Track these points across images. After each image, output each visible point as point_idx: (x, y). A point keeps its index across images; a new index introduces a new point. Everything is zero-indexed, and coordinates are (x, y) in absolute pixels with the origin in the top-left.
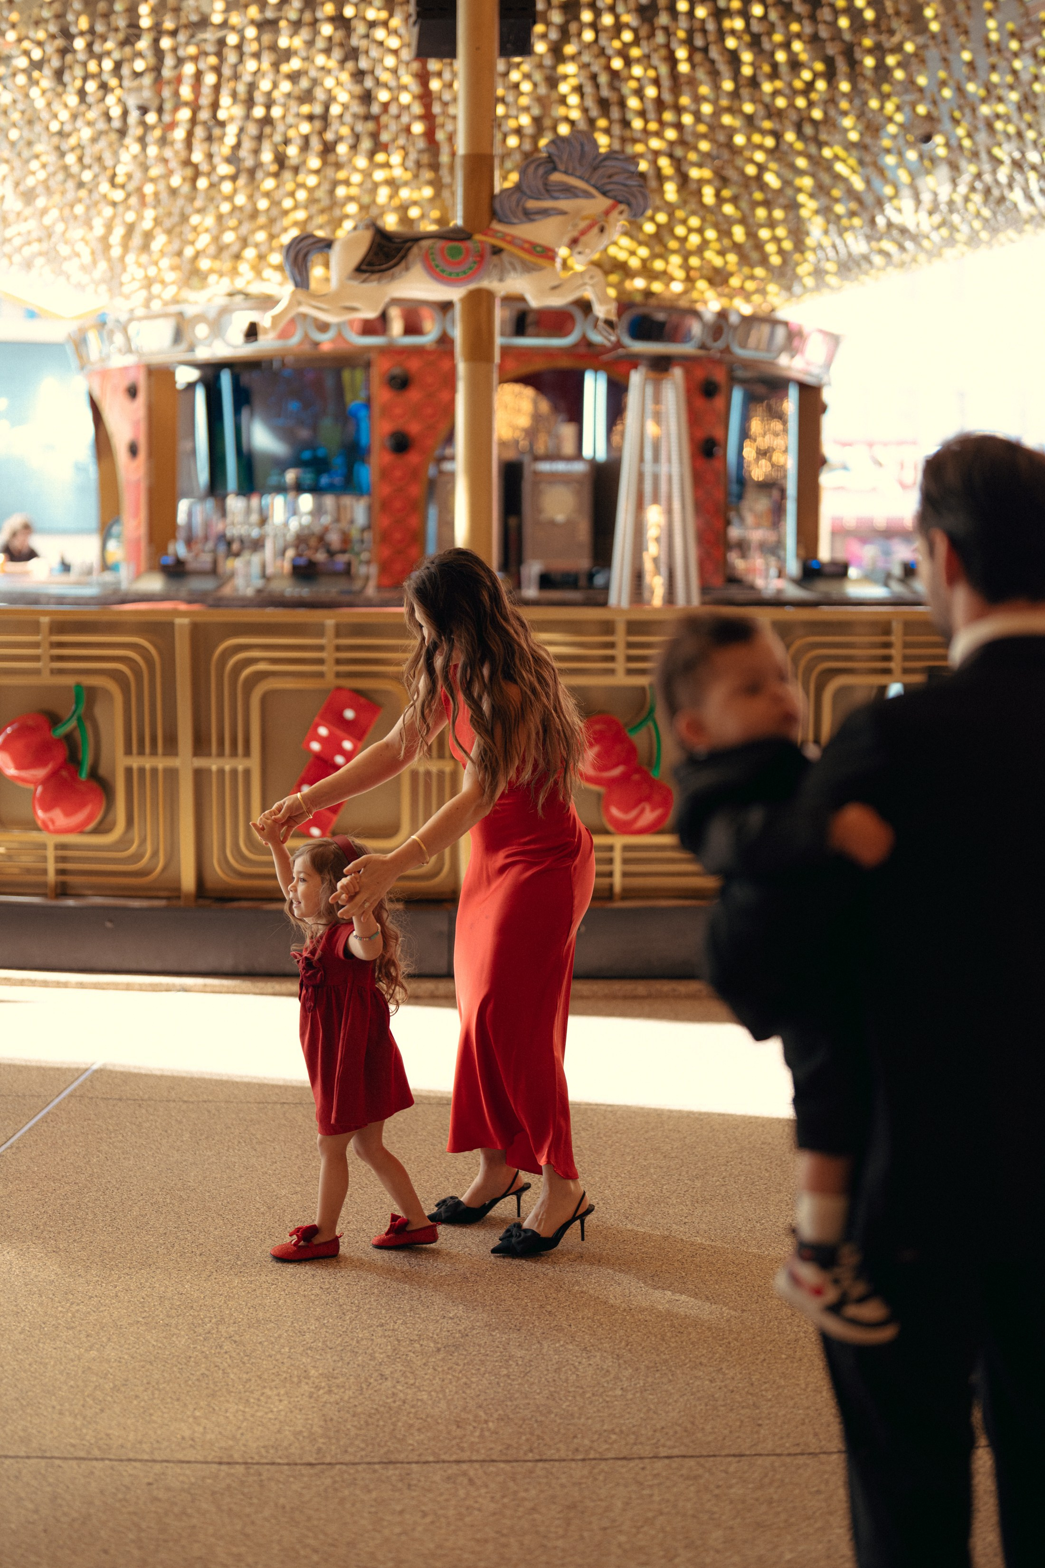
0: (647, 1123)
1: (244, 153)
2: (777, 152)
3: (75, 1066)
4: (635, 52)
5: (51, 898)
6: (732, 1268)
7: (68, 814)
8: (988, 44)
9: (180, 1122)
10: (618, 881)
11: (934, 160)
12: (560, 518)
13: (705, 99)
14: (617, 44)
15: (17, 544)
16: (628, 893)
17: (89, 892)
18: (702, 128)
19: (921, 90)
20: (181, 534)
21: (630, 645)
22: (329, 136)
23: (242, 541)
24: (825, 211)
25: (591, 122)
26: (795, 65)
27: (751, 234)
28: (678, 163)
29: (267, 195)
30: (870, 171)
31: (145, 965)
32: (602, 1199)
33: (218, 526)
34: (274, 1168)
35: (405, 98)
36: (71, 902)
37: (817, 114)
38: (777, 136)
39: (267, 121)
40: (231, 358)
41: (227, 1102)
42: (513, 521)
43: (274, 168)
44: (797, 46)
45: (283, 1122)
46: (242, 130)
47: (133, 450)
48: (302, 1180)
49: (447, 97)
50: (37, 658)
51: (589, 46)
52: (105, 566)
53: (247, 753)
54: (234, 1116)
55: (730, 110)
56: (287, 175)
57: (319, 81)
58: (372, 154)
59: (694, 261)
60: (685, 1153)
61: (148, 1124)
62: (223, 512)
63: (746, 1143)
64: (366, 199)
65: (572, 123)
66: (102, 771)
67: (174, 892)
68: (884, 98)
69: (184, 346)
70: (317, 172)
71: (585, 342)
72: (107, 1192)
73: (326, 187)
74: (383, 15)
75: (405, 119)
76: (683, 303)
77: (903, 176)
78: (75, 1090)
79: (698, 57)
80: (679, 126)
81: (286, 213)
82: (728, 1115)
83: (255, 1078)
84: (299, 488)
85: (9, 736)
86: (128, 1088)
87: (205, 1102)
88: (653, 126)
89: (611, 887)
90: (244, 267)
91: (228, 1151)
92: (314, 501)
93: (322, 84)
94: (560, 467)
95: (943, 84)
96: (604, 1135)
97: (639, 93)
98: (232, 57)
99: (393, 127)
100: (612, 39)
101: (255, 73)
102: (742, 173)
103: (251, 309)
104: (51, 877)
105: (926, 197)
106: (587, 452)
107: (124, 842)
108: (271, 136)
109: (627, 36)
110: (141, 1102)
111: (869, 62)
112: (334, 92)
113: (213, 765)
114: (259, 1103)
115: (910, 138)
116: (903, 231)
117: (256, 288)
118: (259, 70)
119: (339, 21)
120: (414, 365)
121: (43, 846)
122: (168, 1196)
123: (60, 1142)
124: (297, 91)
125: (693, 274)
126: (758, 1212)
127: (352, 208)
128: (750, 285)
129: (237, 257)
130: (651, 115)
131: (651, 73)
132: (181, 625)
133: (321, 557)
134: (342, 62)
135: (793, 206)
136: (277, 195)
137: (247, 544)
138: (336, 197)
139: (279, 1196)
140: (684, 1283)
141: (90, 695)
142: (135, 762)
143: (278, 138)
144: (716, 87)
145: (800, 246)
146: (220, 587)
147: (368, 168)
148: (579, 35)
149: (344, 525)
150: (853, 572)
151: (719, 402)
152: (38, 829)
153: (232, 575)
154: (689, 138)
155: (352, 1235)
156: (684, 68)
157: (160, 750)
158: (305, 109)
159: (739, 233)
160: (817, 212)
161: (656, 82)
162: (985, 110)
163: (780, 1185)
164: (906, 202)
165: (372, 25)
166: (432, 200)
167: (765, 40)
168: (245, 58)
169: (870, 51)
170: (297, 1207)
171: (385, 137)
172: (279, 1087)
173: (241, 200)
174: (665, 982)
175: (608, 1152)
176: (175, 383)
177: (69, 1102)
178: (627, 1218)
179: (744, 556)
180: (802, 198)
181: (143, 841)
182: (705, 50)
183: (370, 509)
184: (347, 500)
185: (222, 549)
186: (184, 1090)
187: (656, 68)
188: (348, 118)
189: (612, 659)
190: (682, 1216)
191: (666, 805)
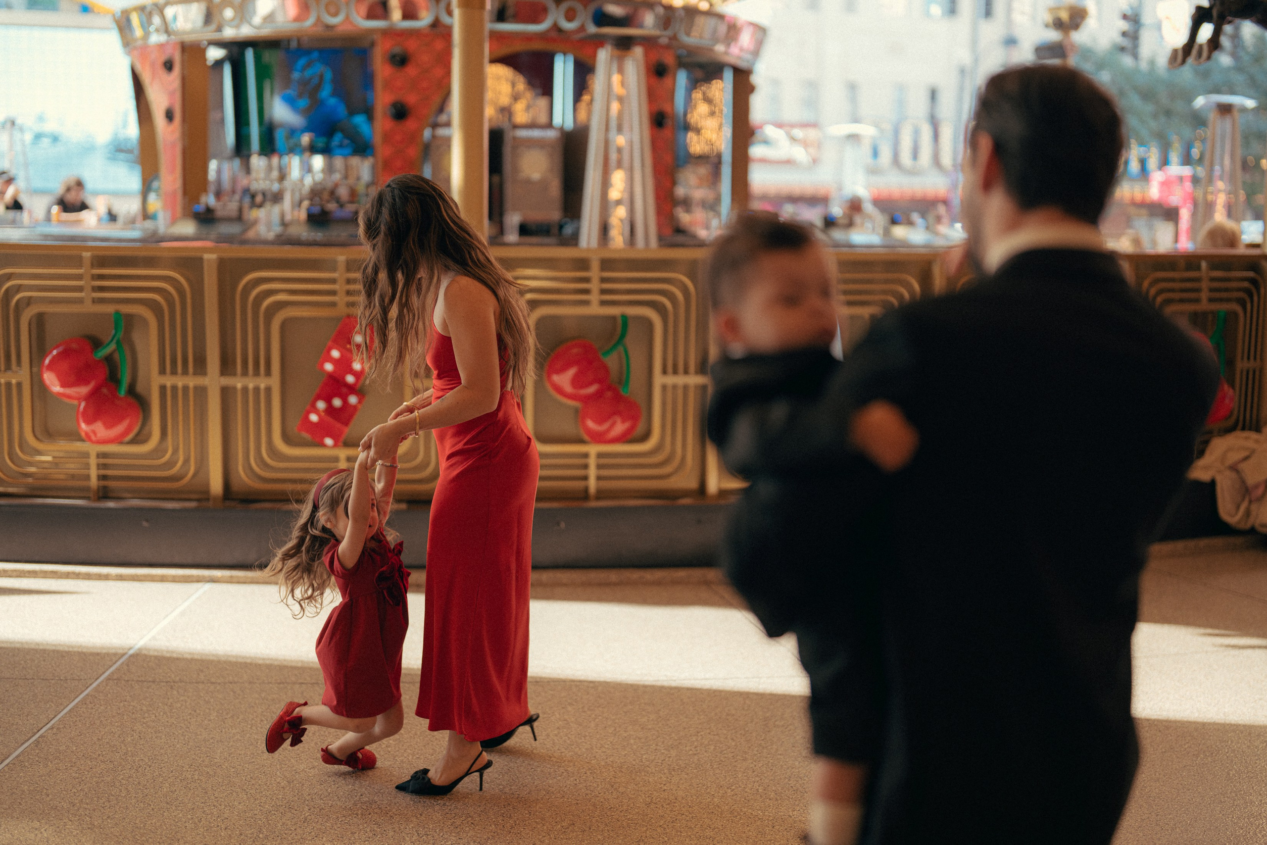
3: (113, 651)
5: (95, 501)
6: (708, 833)
7: (109, 426)
9: (208, 702)
10: (592, 484)
12: (536, 176)
15: (71, 197)
16: (601, 495)
17: (129, 495)
20: (212, 188)
21: (603, 280)
23: (264, 194)
31: (177, 560)
32: (589, 769)
33: (244, 182)
36: (111, 504)
40: (255, 37)
41: (250, 683)
42: (496, 179)
47: (169, 115)
50: (80, 289)
52: (146, 215)
53: (268, 373)
60: (660, 725)
61: (179, 705)
62: (247, 169)
63: (713, 714)
66: (140, 388)
67: (203, 495)
69: (213, 27)
71: (556, 28)
72: (140, 770)
78: (112, 673)
83: (276, 660)
84: (313, 149)
85: (54, 357)
86: (161, 671)
87: (231, 683)
89: (586, 490)
91: (251, 728)
92: (325, 161)
94: (536, 133)
96: (589, 709)
104: (94, 482)
106: (557, 120)
107: (158, 451)
110: (172, 684)
113: (238, 383)
114: (280, 683)
120: (412, 45)
121: (86, 455)
122: (197, 773)
123: (98, 722)
126: (728, 778)
132: (209, 260)
133: (332, 206)
137: (269, 197)
141: (128, 322)
142: (169, 381)
146: (245, 231)
149: (351, 181)
151: (667, 81)
152: (81, 440)
153: (255, 222)
157: (191, 370)
163: (745, 753)
175: (593, 725)
176: (205, 60)
177: (107, 685)
178: (612, 786)
179: (687, 211)
181: (176, 451)
183: (374, 168)
184: (355, 161)
185: (247, 200)
186: (211, 672)
189: (587, 291)
190: (661, 784)
191: (635, 418)
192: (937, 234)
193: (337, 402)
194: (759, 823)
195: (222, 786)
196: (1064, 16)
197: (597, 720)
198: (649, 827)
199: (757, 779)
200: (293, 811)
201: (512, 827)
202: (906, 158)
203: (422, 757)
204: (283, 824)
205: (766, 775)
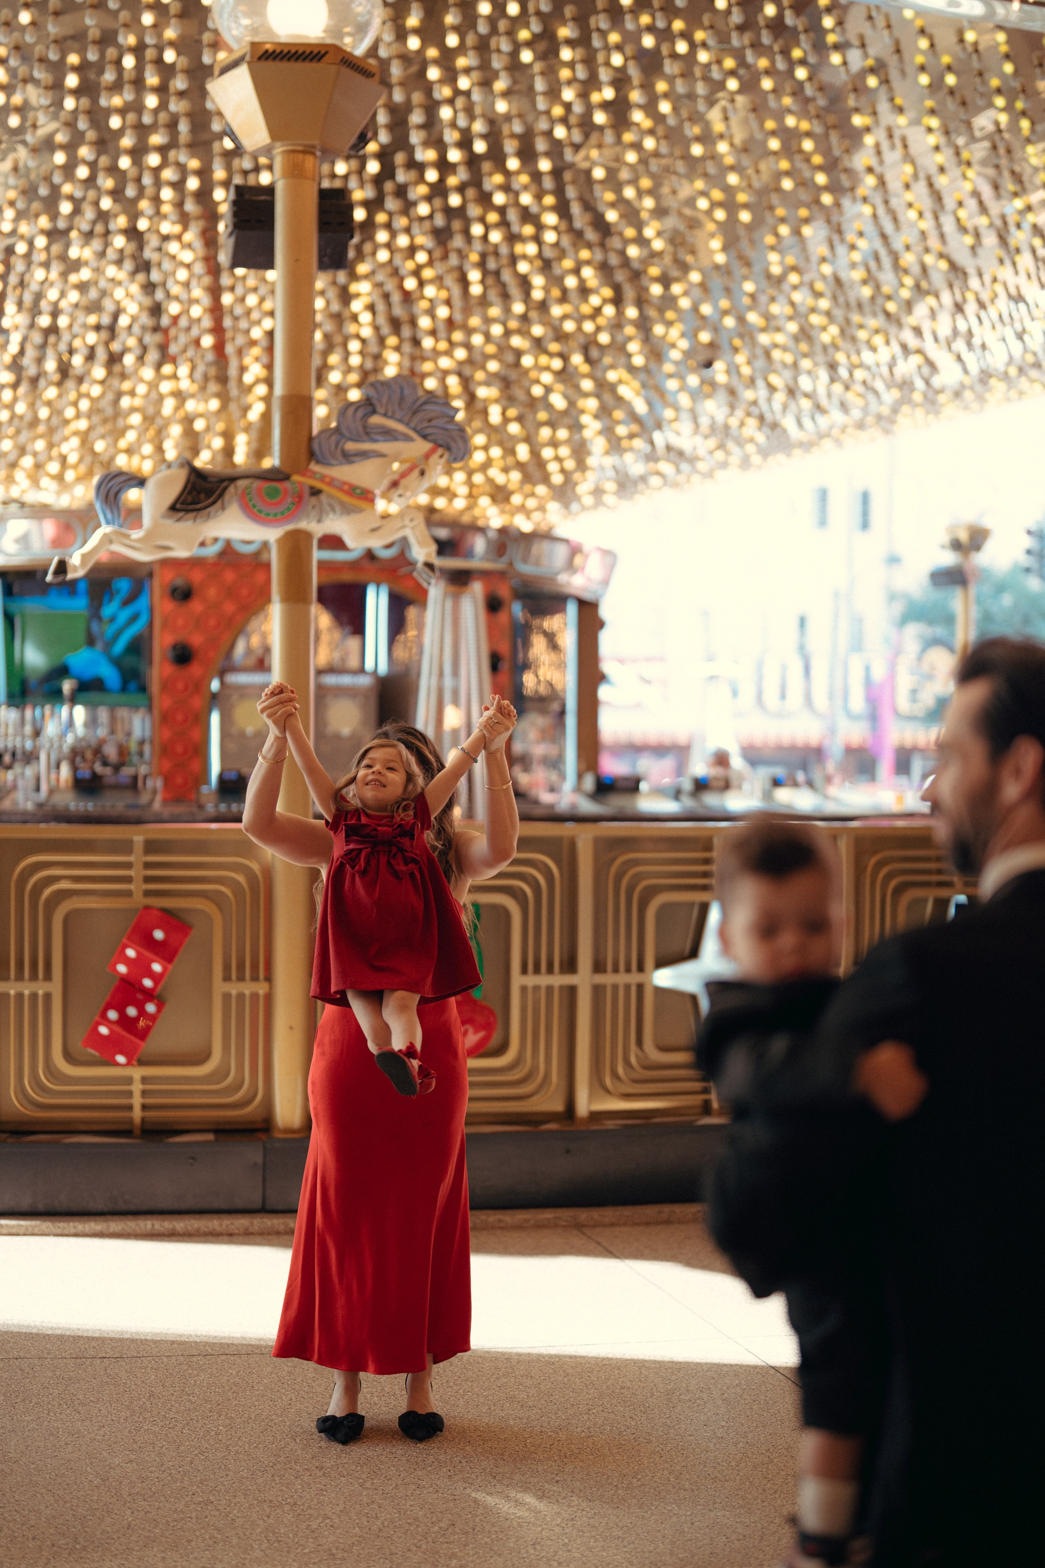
0: (497, 1368)
1: (27, 361)
2: (565, 375)
4: (428, 273)
8: (769, 276)
11: (713, 384)
12: (346, 731)
13: (494, 320)
14: (410, 265)
18: (491, 349)
19: (703, 318)
22: (115, 347)
23: (13, 754)
24: (608, 432)
25: (382, 341)
26: (584, 291)
27: (535, 454)
28: (467, 383)
29: (49, 404)
30: (653, 395)
34: (102, 1432)
35: (196, 311)
37: (604, 338)
38: (564, 357)
39: (53, 330)
40: (4, 567)
41: (40, 1358)
43: (56, 377)
44: (588, 272)
45: (105, 1379)
46: (25, 339)
48: (135, 1446)
49: (238, 310)
51: (383, 265)
53: (48, 977)
54: (50, 1374)
55: (519, 332)
56: (70, 384)
57: (108, 292)
58: (158, 366)
59: (478, 478)
60: (543, 1401)
63: (604, 1387)
64: (151, 410)
65: (363, 341)
68: (669, 324)
70: (102, 382)
71: (369, 555)
73: (110, 396)
74: (177, 229)
75: (195, 332)
76: (466, 519)
77: (684, 400)
79: (490, 281)
80: (468, 346)
81: (67, 422)
82: (580, 1357)
83: (69, 1329)
84: (75, 699)
87: (16, 1358)
88: (443, 345)
90: (20, 475)
91: (48, 1414)
92: (87, 713)
93: (112, 295)
94: (346, 680)
95: (726, 313)
97: (431, 313)
98: (19, 266)
99: (183, 339)
100: (407, 258)
101: (42, 283)
102: (529, 393)
103: (26, 518)
105: (704, 421)
106: (369, 665)
108: (55, 345)
109: (421, 257)
111: (656, 290)
112: (123, 304)
113: (11, 989)
114: (76, 1358)
115: (692, 363)
116: (681, 454)
117: (33, 497)
118: (46, 279)
119: (132, 233)
120: (197, 577)
124: (84, 302)
125: (475, 491)
126: (632, 1465)
127: (135, 419)
128: (531, 503)
129: (13, 465)
130: (442, 334)
131: (444, 294)
134: (134, 273)
135: (576, 427)
136: (58, 405)
137: (19, 756)
138: (120, 407)
139: (113, 1466)
140: (569, 1551)
143: (63, 347)
144: (507, 310)
145: (581, 466)
147: (154, 379)
148: (374, 254)
149: (120, 736)
150: (643, 786)
151: (503, 617)
154: (478, 357)
155: (199, 1509)
156: (476, 290)
158: (92, 319)
159: (523, 452)
160: (600, 433)
161: (448, 302)
162: (764, 339)
163: (649, 1434)
164: (685, 426)
165: (166, 238)
166: (219, 412)
167: (555, 265)
168: (33, 267)
169: (657, 280)
170: (134, 1478)
171: (173, 349)
172: (94, 1339)
173: (21, 408)
174: (489, 1212)
179: (526, 769)
180: (585, 419)
182: (497, 273)
183: (151, 722)
184: (122, 713)
187: (448, 290)
188: (136, 329)
190: (552, 1474)
191: (488, 1027)
192: (826, 797)
193: (132, 1011)
194: (674, 1519)
195: (22, 1486)
196: (963, 536)
197: (467, 1397)
198: (544, 1526)
199: (667, 1466)
200: (113, 1516)
201: (380, 1530)
202: (771, 697)
203: (260, 1446)
204: (103, 1531)
205: (676, 1461)
